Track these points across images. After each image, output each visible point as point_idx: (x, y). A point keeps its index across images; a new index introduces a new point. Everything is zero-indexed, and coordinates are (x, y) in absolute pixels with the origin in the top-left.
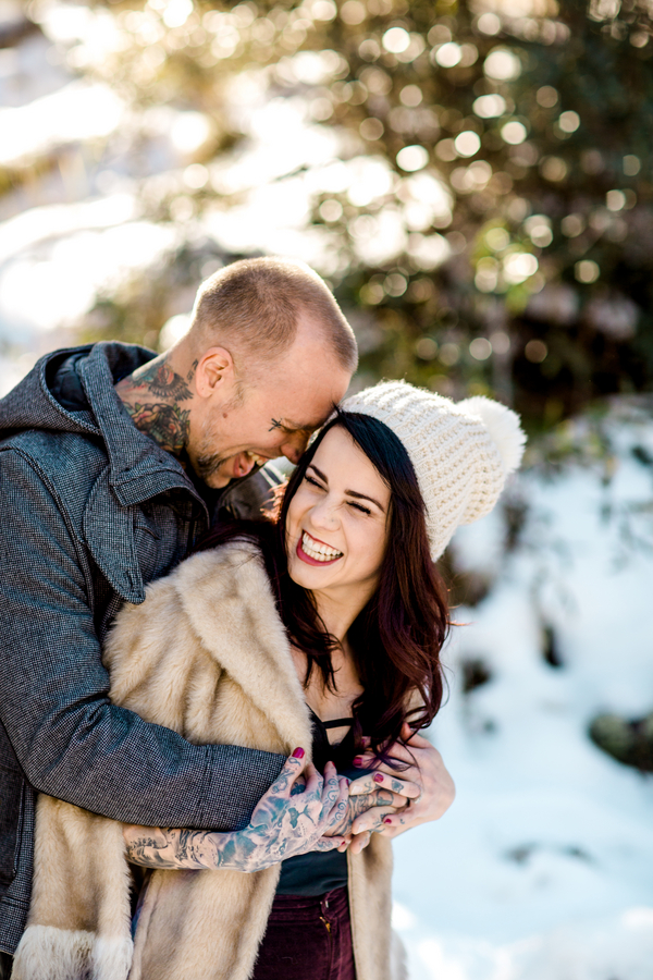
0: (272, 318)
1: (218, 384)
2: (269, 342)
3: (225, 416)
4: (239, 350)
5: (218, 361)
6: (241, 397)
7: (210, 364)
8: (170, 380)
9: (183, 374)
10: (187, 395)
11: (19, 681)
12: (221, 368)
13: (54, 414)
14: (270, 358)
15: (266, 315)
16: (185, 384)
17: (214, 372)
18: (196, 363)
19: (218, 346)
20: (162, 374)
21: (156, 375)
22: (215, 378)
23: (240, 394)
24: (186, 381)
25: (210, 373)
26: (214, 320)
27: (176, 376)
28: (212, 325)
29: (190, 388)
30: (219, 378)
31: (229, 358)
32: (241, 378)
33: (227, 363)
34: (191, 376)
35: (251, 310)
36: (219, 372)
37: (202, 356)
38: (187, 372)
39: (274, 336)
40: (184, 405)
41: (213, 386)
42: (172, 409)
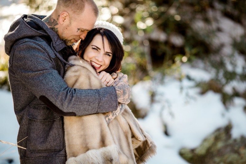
0: (79, 5)
1: (65, 20)
2: (78, 11)
3: (67, 29)
4: (71, 13)
5: (65, 15)
6: (71, 24)
7: (63, 16)
8: (52, 21)
9: (56, 19)
10: (57, 24)
11: (50, 84)
12: (66, 17)
13: (34, 32)
14: (78, 14)
15: (77, 4)
16: (56, 21)
17: (64, 18)
18: (59, 16)
19: (65, 11)
20: (51, 20)
21: (49, 20)
22: (64, 19)
23: (70, 23)
24: (57, 20)
25: (63, 18)
26: (63, 5)
27: (54, 19)
28: (63, 6)
29: (58, 22)
30: (65, 19)
31: (68, 15)
32: (71, 19)
33: (67, 16)
34: (58, 19)
35: (73, 3)
36: (65, 18)
37: (61, 14)
38: (57, 18)
39: (79, 9)
40: (56, 27)
41: (64, 21)
42: (53, 28)
